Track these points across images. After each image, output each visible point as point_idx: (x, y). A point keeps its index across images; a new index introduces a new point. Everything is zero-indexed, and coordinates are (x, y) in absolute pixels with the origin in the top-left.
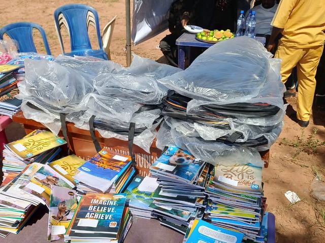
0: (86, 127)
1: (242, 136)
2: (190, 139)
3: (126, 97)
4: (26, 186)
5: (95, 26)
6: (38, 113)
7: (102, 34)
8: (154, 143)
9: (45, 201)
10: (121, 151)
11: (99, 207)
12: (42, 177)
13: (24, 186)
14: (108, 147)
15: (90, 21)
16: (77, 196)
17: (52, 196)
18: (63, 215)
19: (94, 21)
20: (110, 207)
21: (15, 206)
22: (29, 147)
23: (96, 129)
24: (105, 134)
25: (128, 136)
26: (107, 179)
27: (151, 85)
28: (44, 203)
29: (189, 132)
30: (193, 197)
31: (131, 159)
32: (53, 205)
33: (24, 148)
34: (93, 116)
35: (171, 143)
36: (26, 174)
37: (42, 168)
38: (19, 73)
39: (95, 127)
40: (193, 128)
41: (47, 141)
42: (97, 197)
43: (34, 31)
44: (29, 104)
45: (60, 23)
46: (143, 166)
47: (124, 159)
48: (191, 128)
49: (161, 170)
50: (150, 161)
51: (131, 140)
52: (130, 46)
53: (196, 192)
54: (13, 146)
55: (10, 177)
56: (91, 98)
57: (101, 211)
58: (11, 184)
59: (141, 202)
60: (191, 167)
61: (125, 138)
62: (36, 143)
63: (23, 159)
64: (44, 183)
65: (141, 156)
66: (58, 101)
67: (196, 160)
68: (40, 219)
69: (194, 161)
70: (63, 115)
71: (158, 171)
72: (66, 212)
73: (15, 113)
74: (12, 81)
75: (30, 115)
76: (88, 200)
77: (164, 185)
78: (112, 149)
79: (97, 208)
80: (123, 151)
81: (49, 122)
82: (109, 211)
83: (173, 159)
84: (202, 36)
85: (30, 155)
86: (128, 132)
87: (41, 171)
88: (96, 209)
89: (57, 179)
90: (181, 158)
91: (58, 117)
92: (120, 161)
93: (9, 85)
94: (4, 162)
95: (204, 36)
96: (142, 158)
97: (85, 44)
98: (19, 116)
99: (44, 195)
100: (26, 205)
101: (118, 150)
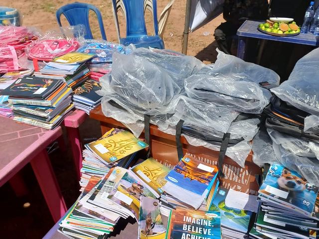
0: (172, 132)
2: (301, 159)
3: (222, 103)
4: (114, 196)
5: (152, 11)
6: (119, 112)
7: (158, 20)
8: (250, 157)
9: (134, 214)
10: (205, 159)
11: (193, 227)
12: (128, 185)
13: (112, 196)
14: (191, 153)
15: (147, 5)
16: (160, 206)
17: (141, 208)
18: (150, 228)
19: (152, 5)
20: (205, 228)
21: (104, 218)
22: (111, 149)
23: (182, 135)
24: (194, 142)
25: (220, 147)
26: (197, 193)
27: (252, 91)
28: (133, 216)
29: (299, 151)
30: (306, 228)
31: (217, 171)
32: (142, 219)
33: (106, 150)
34: (182, 122)
35: (274, 161)
36: (111, 180)
37: (126, 174)
38: (92, 64)
39: (182, 133)
40: (308, 148)
41: (128, 143)
42: (189, 213)
43: (91, 13)
44: (112, 103)
45: (117, 5)
46: (229, 178)
47: (210, 169)
48: (305, 148)
49: (273, 196)
50: (238, 173)
51: (223, 150)
52: (188, 33)
53: (307, 222)
54: (95, 146)
55: (93, 181)
56: (181, 100)
57: (197, 232)
58: (96, 192)
59: (231, 220)
60: (307, 195)
61: (217, 148)
62: (118, 145)
63: (107, 164)
64: (131, 192)
65: (228, 167)
66: (148, 103)
67: (309, 185)
68: (123, 230)
69: (307, 186)
70: (148, 117)
71: (269, 197)
72: (152, 225)
73: (93, 108)
74: (86, 72)
75: (110, 113)
76: (180, 216)
77: (271, 211)
78: (195, 156)
79: (191, 227)
80: (208, 160)
81: (131, 123)
82: (205, 233)
83: (282, 181)
84: (266, 27)
85: (113, 159)
86: (221, 142)
87: (125, 177)
88: (191, 229)
89: (142, 187)
90: (290, 181)
91: (142, 119)
92: (206, 172)
93: (83, 76)
94: (84, 163)
95: (268, 28)
96: (229, 169)
97: (141, 29)
98: (98, 113)
99: (132, 207)
100: (115, 218)
101: (202, 158)
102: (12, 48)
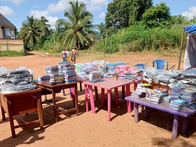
0: (158, 82)
1: (192, 83)
19: (166, 65)
23: (160, 82)
24: (162, 84)
28: (146, 93)
29: (181, 82)
34: (160, 79)
44: (145, 76)
45: (154, 65)
51: (167, 85)
61: (166, 84)
70: (153, 79)
74: (141, 73)
75: (145, 79)
81: (149, 81)
91: (151, 80)
98: (142, 80)
102: (125, 69)
